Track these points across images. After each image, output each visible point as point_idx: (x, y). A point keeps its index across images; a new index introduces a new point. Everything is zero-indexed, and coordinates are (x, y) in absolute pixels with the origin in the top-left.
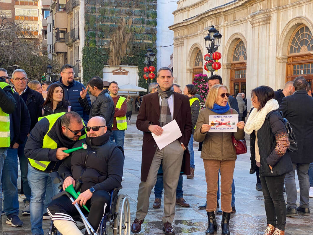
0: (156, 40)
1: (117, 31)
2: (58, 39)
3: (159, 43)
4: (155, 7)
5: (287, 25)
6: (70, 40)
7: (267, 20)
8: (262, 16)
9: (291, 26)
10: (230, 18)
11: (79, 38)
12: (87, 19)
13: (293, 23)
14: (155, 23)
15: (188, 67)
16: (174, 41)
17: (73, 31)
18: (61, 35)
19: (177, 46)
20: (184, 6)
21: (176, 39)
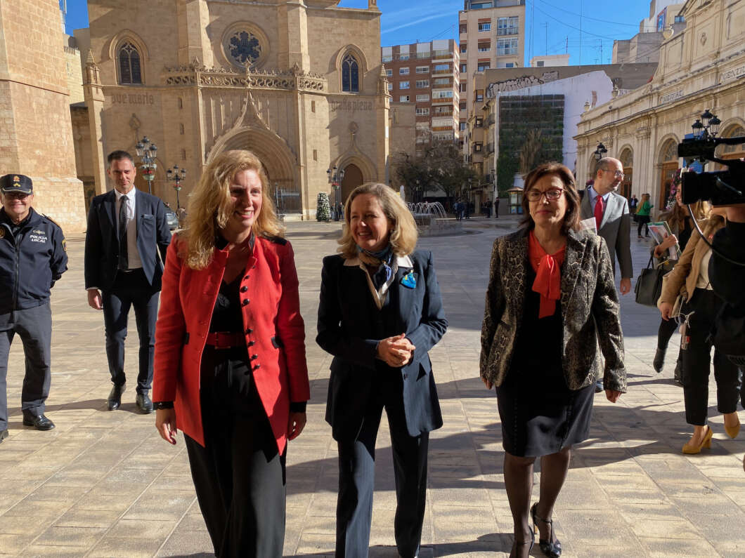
0: (562, 147)
1: (527, 143)
2: (475, 151)
3: (564, 150)
4: (562, 119)
5: (662, 140)
6: (487, 153)
7: (648, 135)
8: (644, 132)
9: (664, 140)
10: (622, 131)
11: (494, 151)
12: (501, 134)
13: (666, 138)
14: (562, 133)
15: (589, 172)
16: (577, 150)
17: (488, 145)
18: (478, 148)
19: (580, 154)
20: (586, 119)
21: (579, 147)
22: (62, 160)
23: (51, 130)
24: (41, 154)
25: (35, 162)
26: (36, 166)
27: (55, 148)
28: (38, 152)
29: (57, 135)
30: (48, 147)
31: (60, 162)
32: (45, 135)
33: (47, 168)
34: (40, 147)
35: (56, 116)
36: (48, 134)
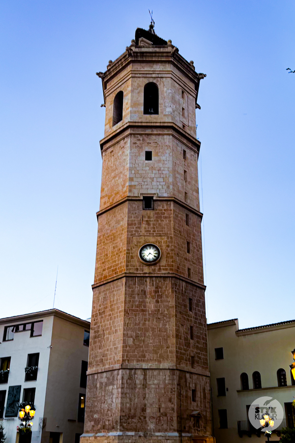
22: (111, 419)
23: (106, 398)
24: (97, 417)
25: (93, 423)
26: (93, 426)
27: (106, 411)
28: (96, 416)
29: (109, 401)
30: (102, 411)
31: (109, 420)
32: (101, 403)
33: (100, 426)
34: (97, 412)
35: (111, 387)
36: (103, 402)
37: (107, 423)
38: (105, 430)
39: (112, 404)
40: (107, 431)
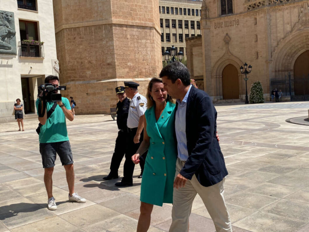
22: (147, 67)
23: (140, 50)
24: (132, 65)
25: (127, 70)
26: (128, 72)
27: (142, 60)
28: (129, 64)
29: (144, 53)
30: (137, 60)
31: (145, 68)
32: (135, 53)
34: (131, 60)
35: (144, 41)
36: (137, 52)
37: (144, 70)
38: (142, 76)
39: (147, 55)
40: (144, 77)
